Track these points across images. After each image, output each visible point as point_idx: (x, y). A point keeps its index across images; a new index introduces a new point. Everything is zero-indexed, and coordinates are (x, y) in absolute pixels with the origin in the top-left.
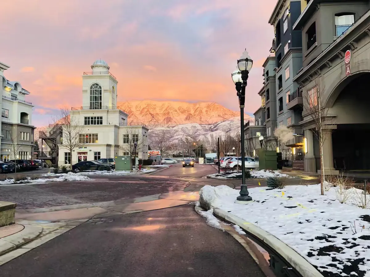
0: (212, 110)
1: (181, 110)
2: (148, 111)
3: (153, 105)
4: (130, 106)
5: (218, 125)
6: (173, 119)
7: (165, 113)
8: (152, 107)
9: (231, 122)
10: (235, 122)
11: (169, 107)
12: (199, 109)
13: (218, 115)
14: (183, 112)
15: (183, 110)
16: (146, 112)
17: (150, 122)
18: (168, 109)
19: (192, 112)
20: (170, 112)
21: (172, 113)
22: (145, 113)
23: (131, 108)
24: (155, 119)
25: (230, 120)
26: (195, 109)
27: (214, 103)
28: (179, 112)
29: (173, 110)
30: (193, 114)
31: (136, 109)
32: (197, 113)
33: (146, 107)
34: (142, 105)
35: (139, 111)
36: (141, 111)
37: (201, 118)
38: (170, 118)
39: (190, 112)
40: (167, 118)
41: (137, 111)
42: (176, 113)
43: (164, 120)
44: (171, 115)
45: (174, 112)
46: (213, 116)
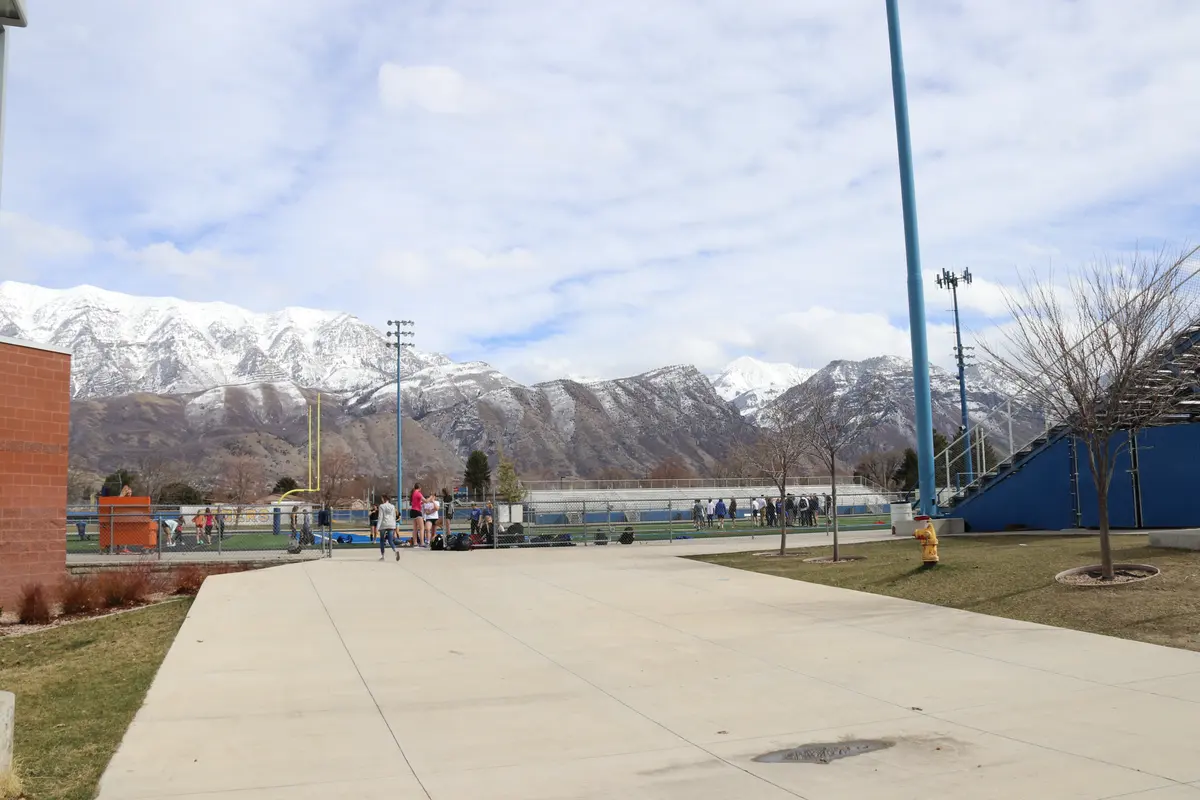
0: (340, 341)
1: (218, 335)
2: (86, 330)
3: (108, 310)
4: (7, 311)
5: (372, 392)
6: (189, 367)
7: (155, 344)
8: (103, 319)
9: (422, 384)
10: (437, 386)
11: (173, 322)
12: (289, 334)
13: (363, 363)
14: (228, 342)
15: (228, 334)
16: (80, 334)
17: (92, 373)
18: (169, 327)
19: (264, 345)
20: (176, 338)
21: (184, 344)
22: (74, 338)
23: (13, 315)
24: (114, 364)
25: (419, 378)
26: (276, 334)
27: (346, 316)
28: (212, 341)
29: (191, 333)
30: (267, 353)
31: (36, 318)
32: (283, 348)
33: (78, 316)
34: (64, 308)
35: (50, 329)
36: (58, 332)
37: (297, 369)
38: (177, 361)
39: (258, 345)
40: (165, 363)
41: (42, 328)
42: (200, 343)
43: (154, 367)
44: (180, 351)
45: (193, 340)
46: (345, 363)
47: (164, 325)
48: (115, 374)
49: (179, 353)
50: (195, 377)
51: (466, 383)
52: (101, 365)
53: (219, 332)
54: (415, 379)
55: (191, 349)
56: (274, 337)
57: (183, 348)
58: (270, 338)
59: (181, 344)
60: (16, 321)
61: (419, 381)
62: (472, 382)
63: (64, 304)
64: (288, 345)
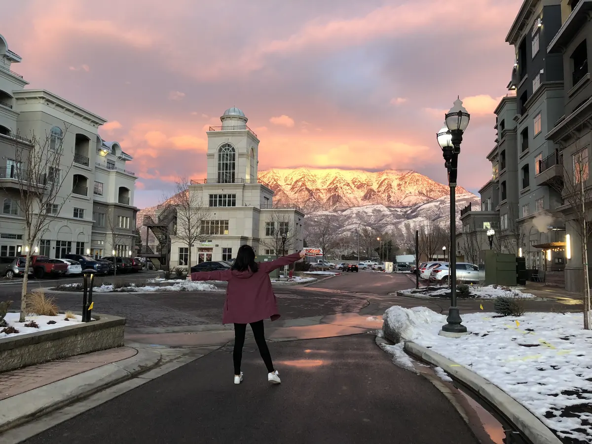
0: (409, 183)
1: (356, 183)
2: (304, 184)
3: (312, 176)
4: (276, 178)
6: (344, 198)
7: (330, 188)
8: (310, 179)
11: (337, 179)
12: (386, 181)
13: (419, 193)
14: (360, 187)
15: (360, 183)
16: (301, 187)
17: (306, 202)
18: (336, 181)
19: (375, 187)
20: (338, 186)
22: (299, 188)
23: (278, 179)
24: (314, 198)
25: (439, 201)
26: (380, 182)
28: (353, 186)
29: (344, 184)
30: (376, 191)
31: (286, 181)
32: (383, 188)
33: (301, 179)
34: (295, 176)
35: (290, 185)
36: (293, 186)
37: (389, 196)
38: (338, 196)
39: (372, 187)
40: (334, 196)
41: (287, 184)
42: (348, 188)
43: (329, 199)
44: (340, 192)
45: (345, 186)
46: (411, 193)
47: (334, 180)
48: (314, 202)
49: (339, 192)
50: (346, 202)
51: (461, 203)
52: (309, 199)
53: (356, 182)
54: (437, 201)
55: (344, 190)
56: (380, 183)
57: (341, 190)
58: (378, 183)
59: (340, 188)
60: (279, 183)
61: (439, 203)
62: (463, 202)
63: (295, 174)
64: (385, 186)
